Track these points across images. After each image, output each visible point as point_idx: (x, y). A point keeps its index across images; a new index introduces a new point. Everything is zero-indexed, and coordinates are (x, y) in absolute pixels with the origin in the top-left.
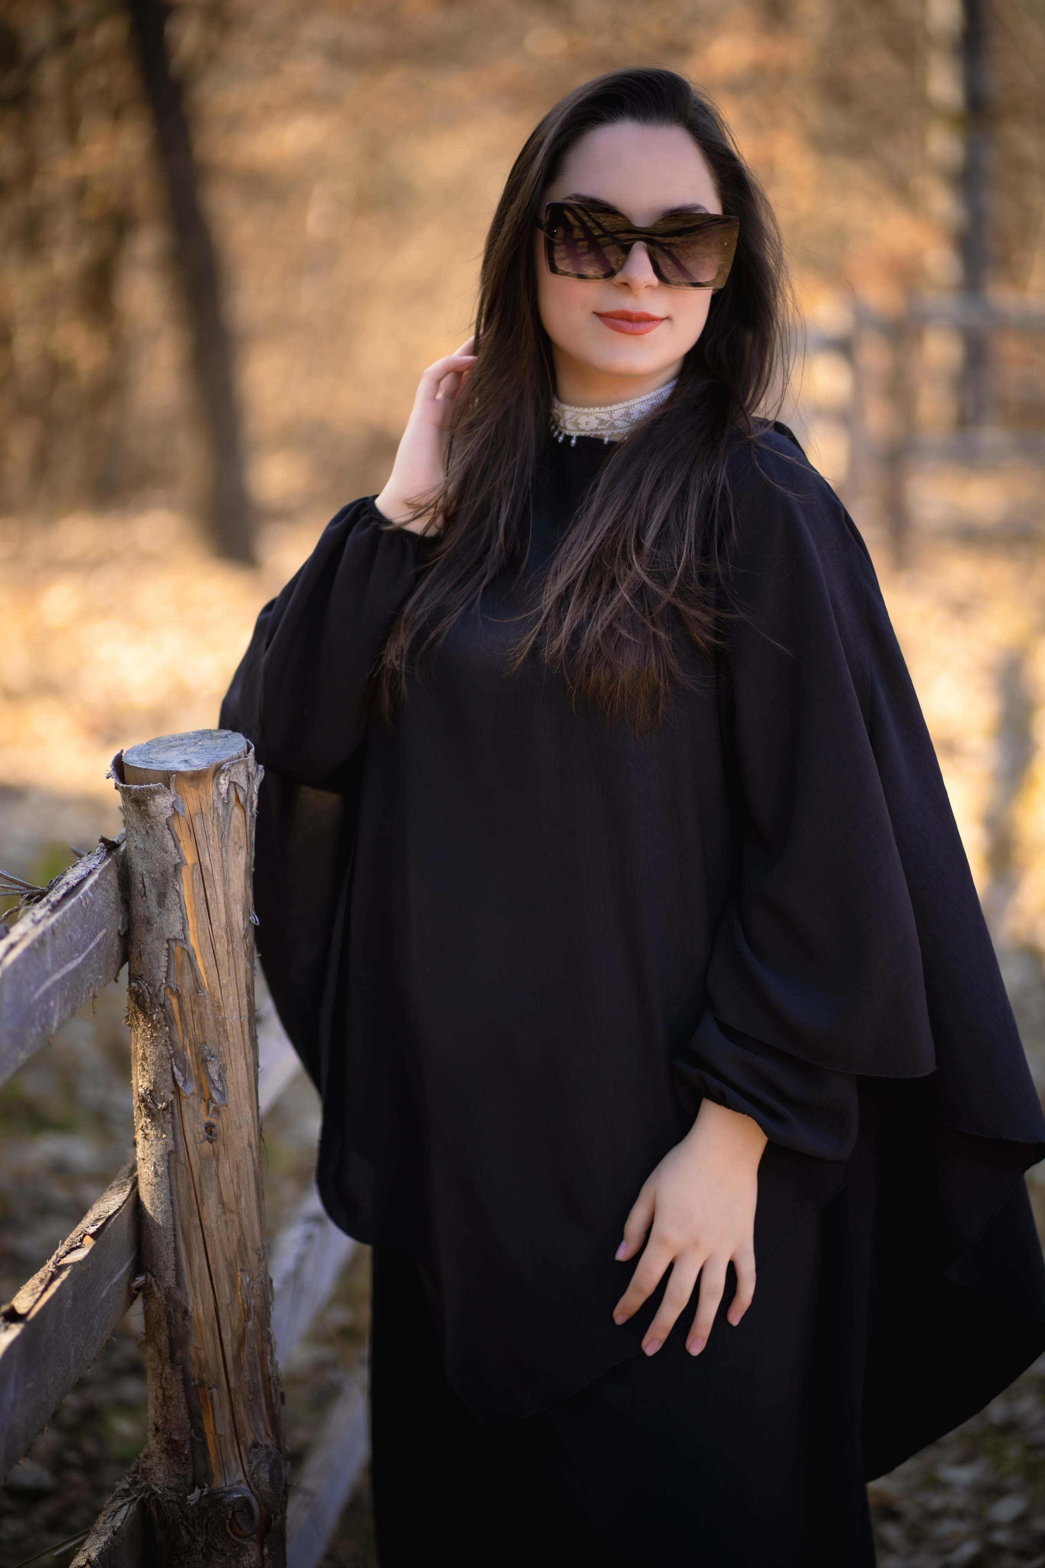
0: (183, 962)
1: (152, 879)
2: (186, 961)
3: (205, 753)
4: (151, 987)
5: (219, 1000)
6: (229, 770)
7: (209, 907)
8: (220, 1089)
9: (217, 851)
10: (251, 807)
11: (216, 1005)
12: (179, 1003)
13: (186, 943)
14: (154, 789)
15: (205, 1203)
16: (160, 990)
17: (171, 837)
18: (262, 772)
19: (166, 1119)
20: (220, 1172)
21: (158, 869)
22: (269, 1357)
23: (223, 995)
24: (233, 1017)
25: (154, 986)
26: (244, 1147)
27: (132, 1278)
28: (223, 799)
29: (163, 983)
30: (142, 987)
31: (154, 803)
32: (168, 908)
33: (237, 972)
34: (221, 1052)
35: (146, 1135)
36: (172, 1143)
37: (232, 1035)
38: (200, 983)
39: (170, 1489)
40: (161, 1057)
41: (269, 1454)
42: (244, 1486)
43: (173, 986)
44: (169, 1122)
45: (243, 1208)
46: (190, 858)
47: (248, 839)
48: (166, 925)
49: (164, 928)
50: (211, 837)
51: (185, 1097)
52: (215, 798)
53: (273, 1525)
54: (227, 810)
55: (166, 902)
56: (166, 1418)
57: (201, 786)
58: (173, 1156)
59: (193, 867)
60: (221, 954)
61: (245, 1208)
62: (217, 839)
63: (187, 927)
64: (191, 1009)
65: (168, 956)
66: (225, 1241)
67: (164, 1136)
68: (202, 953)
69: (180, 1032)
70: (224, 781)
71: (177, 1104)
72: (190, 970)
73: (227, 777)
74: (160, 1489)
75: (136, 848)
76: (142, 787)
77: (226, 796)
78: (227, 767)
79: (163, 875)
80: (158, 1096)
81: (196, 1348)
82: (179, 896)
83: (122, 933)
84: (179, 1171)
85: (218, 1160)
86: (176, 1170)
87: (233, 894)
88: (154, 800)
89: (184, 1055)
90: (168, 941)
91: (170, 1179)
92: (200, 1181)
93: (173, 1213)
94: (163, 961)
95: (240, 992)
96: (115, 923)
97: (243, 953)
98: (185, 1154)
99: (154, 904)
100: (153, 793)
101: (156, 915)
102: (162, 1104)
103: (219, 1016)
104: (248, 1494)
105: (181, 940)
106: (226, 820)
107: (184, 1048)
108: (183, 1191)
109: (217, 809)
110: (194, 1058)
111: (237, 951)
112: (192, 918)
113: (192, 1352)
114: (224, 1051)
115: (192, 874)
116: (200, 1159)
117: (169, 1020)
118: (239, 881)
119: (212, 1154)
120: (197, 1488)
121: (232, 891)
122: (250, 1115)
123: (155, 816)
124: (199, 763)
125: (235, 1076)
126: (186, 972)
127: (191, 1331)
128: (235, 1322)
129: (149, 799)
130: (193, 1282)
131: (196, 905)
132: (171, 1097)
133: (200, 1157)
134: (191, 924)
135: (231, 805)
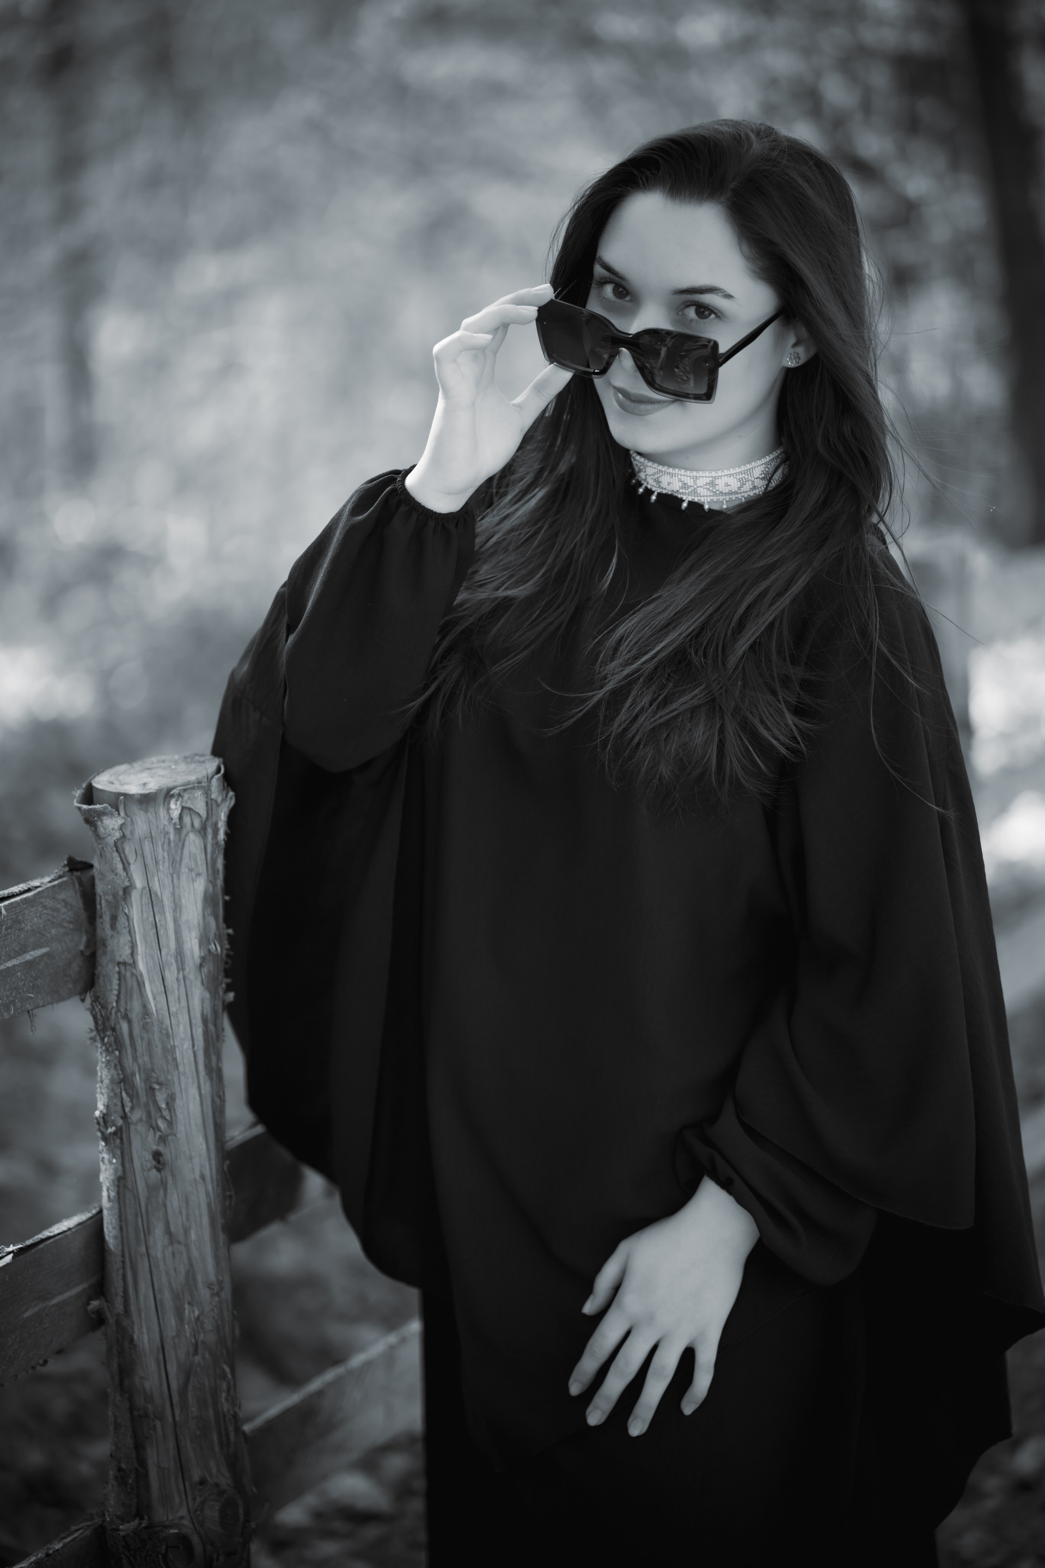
0: (132, 987)
1: (107, 901)
2: (135, 985)
3: (169, 776)
4: (105, 1010)
5: (167, 1027)
6: (182, 795)
7: (158, 932)
8: (167, 1117)
9: (167, 877)
10: (216, 834)
11: (164, 1032)
12: (129, 1027)
13: (135, 968)
14: (100, 811)
15: (152, 1231)
16: (111, 1014)
17: (120, 859)
18: (232, 799)
19: (117, 1144)
20: (167, 1202)
21: (111, 892)
22: (224, 1395)
23: (173, 1021)
24: (184, 1045)
25: (109, 1009)
26: (195, 1179)
28: (175, 824)
29: (113, 1007)
31: (102, 824)
32: (119, 931)
33: (191, 1001)
34: (169, 1081)
35: (104, 1159)
36: (120, 1168)
37: (182, 1064)
38: (148, 1008)
39: (118, 1517)
40: (112, 1081)
41: (221, 1493)
42: (186, 1522)
43: (122, 1010)
44: (118, 1147)
45: (194, 1241)
46: (139, 882)
47: (212, 868)
48: (117, 948)
49: (116, 951)
50: (161, 863)
52: (166, 823)
54: (180, 835)
55: (118, 924)
56: (118, 1446)
57: (151, 809)
58: (121, 1182)
59: (142, 892)
60: (169, 981)
61: (196, 1241)
62: (167, 864)
63: (135, 951)
64: (140, 1034)
65: (119, 980)
66: (172, 1273)
67: (116, 1161)
68: (151, 977)
69: (130, 1057)
70: (175, 807)
71: (126, 1130)
72: (139, 995)
73: (179, 803)
74: (109, 1516)
77: (177, 821)
78: (177, 792)
79: (115, 898)
80: (110, 1120)
81: (142, 1378)
82: (128, 920)
84: (125, 1199)
85: (165, 1190)
86: (125, 1196)
87: (187, 919)
88: (102, 821)
89: (133, 1081)
90: (119, 964)
91: (118, 1204)
92: (147, 1209)
93: (122, 1240)
94: (115, 985)
95: (193, 1021)
97: (199, 983)
98: (132, 1181)
99: (108, 927)
100: (101, 814)
101: (110, 938)
102: (111, 1128)
103: (168, 1043)
104: (189, 1531)
105: (130, 965)
107: (133, 1074)
108: (130, 1217)
109: (168, 834)
110: (143, 1084)
111: (191, 979)
112: (141, 941)
113: (138, 1382)
114: (173, 1080)
115: (141, 898)
117: (118, 1044)
118: (195, 908)
119: (159, 1183)
120: (136, 1518)
121: (184, 917)
122: (204, 1146)
123: (104, 838)
124: (153, 786)
126: (135, 997)
127: (137, 1360)
128: (182, 1355)
129: (97, 821)
130: (139, 1311)
131: (144, 929)
132: (120, 1122)
133: (147, 1185)
134: (140, 949)
135: (184, 832)
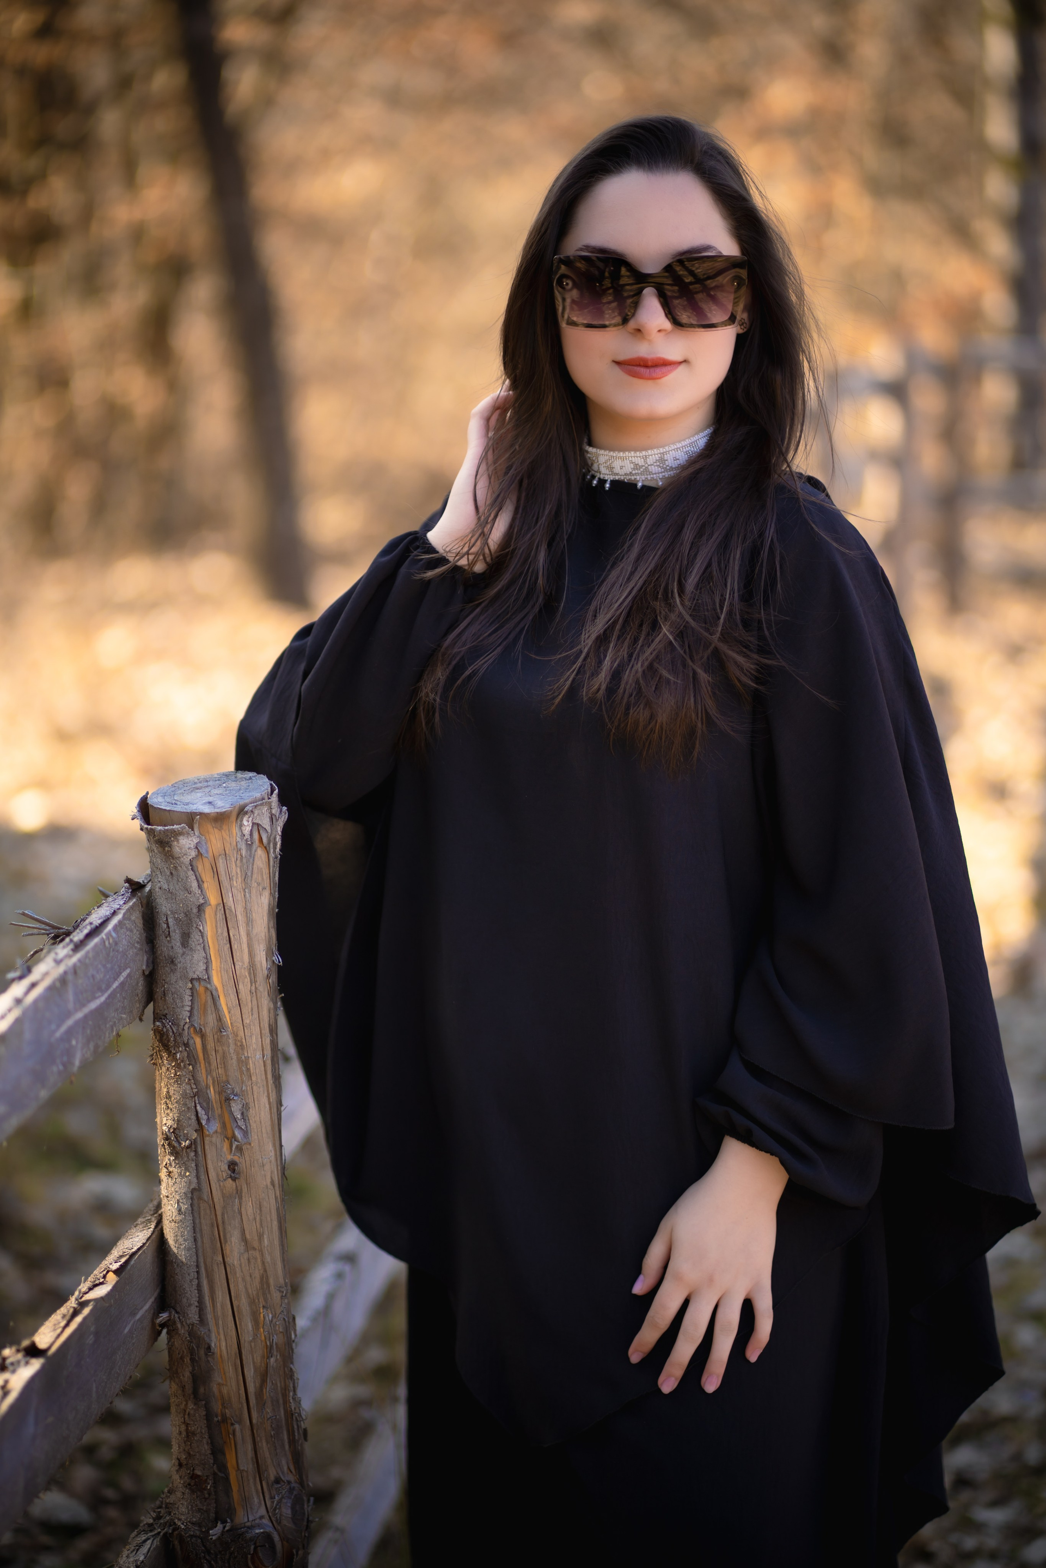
0: (206, 1002)
1: (176, 919)
2: (209, 1000)
3: (229, 795)
4: (175, 1026)
5: (241, 1039)
6: (252, 811)
7: (233, 947)
8: (243, 1128)
9: (240, 892)
10: (275, 848)
11: (239, 1044)
12: (202, 1041)
13: (210, 983)
14: (178, 831)
15: (228, 1240)
16: (183, 1030)
17: (195, 878)
18: (285, 814)
19: (190, 1158)
20: (243, 1209)
21: (182, 910)
22: (291, 1394)
23: (246, 1034)
24: (256, 1056)
25: (178, 1025)
26: (267, 1186)
27: (156, 1315)
28: (246, 840)
29: (186, 1023)
30: (166, 1027)
31: (178, 844)
32: (191, 948)
33: (260, 1012)
34: (244, 1091)
35: (170, 1172)
36: (195, 1180)
37: (255, 1074)
38: (223, 1022)
39: (193, 1523)
40: (184, 1095)
41: (291, 1490)
42: (266, 1521)
43: (196, 1026)
44: (193, 1160)
45: (266, 1246)
46: (213, 898)
47: (272, 880)
48: (189, 965)
49: (188, 967)
50: (234, 878)
51: (208, 1136)
52: (238, 839)
53: (294, 1560)
54: (251, 851)
55: (190, 942)
56: (189, 1454)
57: (224, 827)
58: (196, 1194)
59: (217, 908)
60: (244, 994)
61: (267, 1246)
62: (240, 879)
63: (210, 967)
64: (214, 1048)
65: (192, 996)
66: (248, 1278)
67: (188, 1174)
68: (225, 992)
69: (204, 1071)
70: (247, 823)
71: (201, 1143)
72: (213, 1009)
73: (251, 819)
74: (183, 1524)
75: (160, 888)
76: (166, 828)
77: (249, 838)
78: (251, 809)
79: (187, 915)
80: (181, 1134)
81: (219, 1384)
82: (202, 937)
83: (147, 973)
84: (202, 1208)
85: (240, 1198)
86: (200, 1208)
87: (256, 935)
88: (178, 841)
89: (207, 1094)
90: (192, 980)
91: (193, 1216)
92: (223, 1218)
93: (196, 1251)
94: (187, 1000)
95: (263, 1032)
96: (141, 963)
97: (266, 993)
98: (208, 1192)
99: (178, 944)
100: (177, 834)
101: (180, 955)
102: (185, 1142)
103: (242, 1055)
104: (270, 1529)
105: (205, 980)
106: (249, 861)
107: (207, 1087)
108: (206, 1228)
109: (240, 850)
110: (217, 1096)
111: (260, 991)
112: (216, 958)
113: (215, 1389)
114: (247, 1089)
115: (216, 914)
116: (223, 1196)
117: (192, 1059)
118: (262, 921)
119: (235, 1192)
120: (219, 1523)
121: (255, 931)
122: (272, 1154)
123: (179, 857)
124: (222, 805)
125: (258, 1115)
126: (209, 1012)
127: (215, 1368)
128: (258, 1359)
129: (174, 841)
130: (216, 1319)
131: (219, 945)
132: (195, 1135)
133: (223, 1195)
134: (215, 964)
135: (254, 847)
